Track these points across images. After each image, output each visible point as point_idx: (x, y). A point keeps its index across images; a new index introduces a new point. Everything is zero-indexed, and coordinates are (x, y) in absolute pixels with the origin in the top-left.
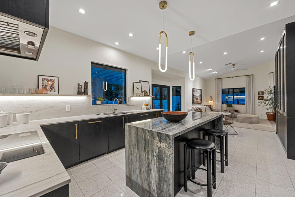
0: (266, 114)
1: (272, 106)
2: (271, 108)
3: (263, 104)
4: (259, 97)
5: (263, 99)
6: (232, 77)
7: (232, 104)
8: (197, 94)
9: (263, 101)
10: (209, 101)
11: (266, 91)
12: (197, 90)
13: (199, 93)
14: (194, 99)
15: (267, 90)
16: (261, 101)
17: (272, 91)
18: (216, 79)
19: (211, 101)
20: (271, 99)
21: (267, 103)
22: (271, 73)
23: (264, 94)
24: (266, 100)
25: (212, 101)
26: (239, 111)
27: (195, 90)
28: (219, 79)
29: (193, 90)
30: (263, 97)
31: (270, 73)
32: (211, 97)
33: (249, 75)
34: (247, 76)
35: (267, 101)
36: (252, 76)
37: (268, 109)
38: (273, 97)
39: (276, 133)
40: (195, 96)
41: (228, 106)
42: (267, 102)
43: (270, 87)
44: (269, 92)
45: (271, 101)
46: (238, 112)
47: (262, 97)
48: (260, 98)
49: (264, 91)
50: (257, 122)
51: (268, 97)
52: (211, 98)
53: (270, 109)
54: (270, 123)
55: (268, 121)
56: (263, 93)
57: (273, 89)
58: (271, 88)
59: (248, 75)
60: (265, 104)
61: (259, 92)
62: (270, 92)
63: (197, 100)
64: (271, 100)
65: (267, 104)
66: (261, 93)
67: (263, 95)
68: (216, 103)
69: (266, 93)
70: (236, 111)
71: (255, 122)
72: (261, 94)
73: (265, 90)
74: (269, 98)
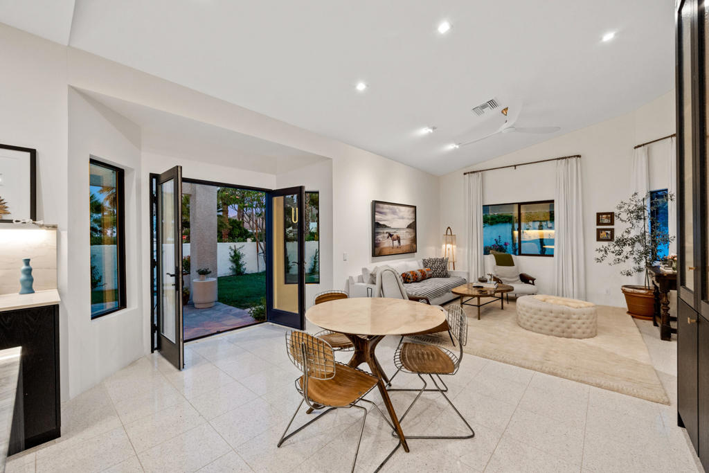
0: (624, 292)
1: (643, 264)
2: (640, 270)
3: (611, 257)
4: (599, 231)
5: (612, 239)
6: (515, 166)
7: (513, 256)
8: (397, 221)
9: (611, 246)
10: (444, 246)
11: (622, 210)
12: (396, 207)
13: (403, 218)
14: (379, 237)
15: (626, 207)
16: (605, 244)
17: (643, 209)
18: (465, 174)
19: (449, 246)
20: (640, 239)
21: (624, 254)
22: (639, 146)
23: (617, 221)
24: (622, 242)
25: (452, 243)
26: (533, 280)
27: (386, 206)
28: (474, 172)
29: (375, 204)
30: (612, 230)
31: (635, 148)
32: (449, 233)
33: (565, 158)
34: (558, 159)
35: (625, 244)
36: (574, 159)
37: (629, 274)
38: (648, 230)
39: (681, 424)
40: (385, 226)
41: (499, 263)
42: (627, 249)
43: (636, 194)
44: (632, 212)
45: (639, 247)
46: (531, 281)
47: (609, 232)
48: (603, 235)
49: (616, 211)
50: (589, 331)
51: (628, 232)
52: (450, 235)
53: (635, 274)
54: (636, 330)
55: (630, 316)
56: (611, 216)
57: (647, 203)
58: (641, 199)
59: (563, 158)
60: (620, 257)
61: (599, 215)
62: (638, 214)
63: (394, 240)
64: (639, 241)
65: (627, 257)
66: (607, 218)
67: (612, 223)
68: (467, 250)
69: (624, 216)
70: (525, 279)
71: (580, 331)
72: (606, 221)
73: (621, 208)
74: (633, 234)
